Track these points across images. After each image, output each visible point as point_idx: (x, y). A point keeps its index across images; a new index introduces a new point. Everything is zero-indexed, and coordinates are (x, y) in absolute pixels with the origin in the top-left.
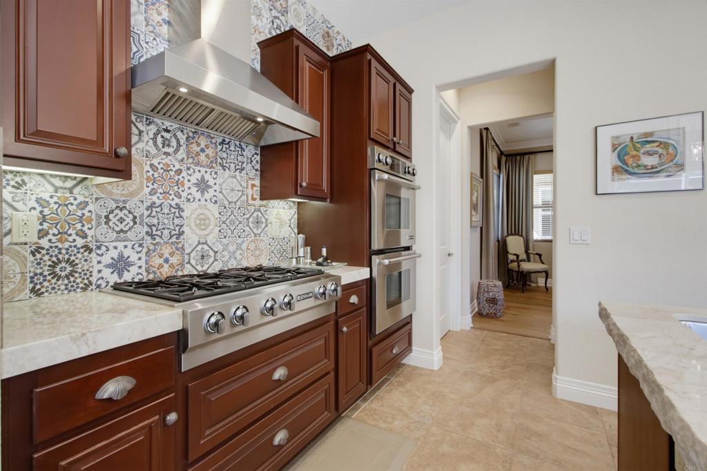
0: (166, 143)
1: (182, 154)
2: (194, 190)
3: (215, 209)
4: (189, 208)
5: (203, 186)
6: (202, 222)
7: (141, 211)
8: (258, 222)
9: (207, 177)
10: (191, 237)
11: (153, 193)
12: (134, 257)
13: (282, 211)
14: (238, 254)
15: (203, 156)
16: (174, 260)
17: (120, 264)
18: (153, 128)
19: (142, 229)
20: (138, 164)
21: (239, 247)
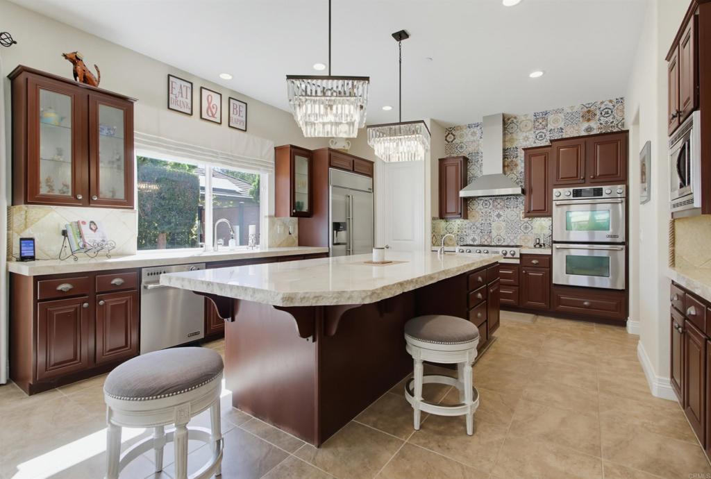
0: (486, 204)
1: (491, 206)
2: (495, 218)
3: (504, 224)
4: (493, 224)
5: (499, 216)
6: (499, 228)
7: (479, 225)
8: (526, 228)
9: (501, 213)
10: (494, 233)
11: (482, 220)
12: (477, 238)
13: (543, 222)
14: (515, 240)
15: (499, 206)
16: (489, 240)
17: (474, 240)
18: (482, 201)
19: (479, 231)
20: (478, 212)
21: (515, 238)
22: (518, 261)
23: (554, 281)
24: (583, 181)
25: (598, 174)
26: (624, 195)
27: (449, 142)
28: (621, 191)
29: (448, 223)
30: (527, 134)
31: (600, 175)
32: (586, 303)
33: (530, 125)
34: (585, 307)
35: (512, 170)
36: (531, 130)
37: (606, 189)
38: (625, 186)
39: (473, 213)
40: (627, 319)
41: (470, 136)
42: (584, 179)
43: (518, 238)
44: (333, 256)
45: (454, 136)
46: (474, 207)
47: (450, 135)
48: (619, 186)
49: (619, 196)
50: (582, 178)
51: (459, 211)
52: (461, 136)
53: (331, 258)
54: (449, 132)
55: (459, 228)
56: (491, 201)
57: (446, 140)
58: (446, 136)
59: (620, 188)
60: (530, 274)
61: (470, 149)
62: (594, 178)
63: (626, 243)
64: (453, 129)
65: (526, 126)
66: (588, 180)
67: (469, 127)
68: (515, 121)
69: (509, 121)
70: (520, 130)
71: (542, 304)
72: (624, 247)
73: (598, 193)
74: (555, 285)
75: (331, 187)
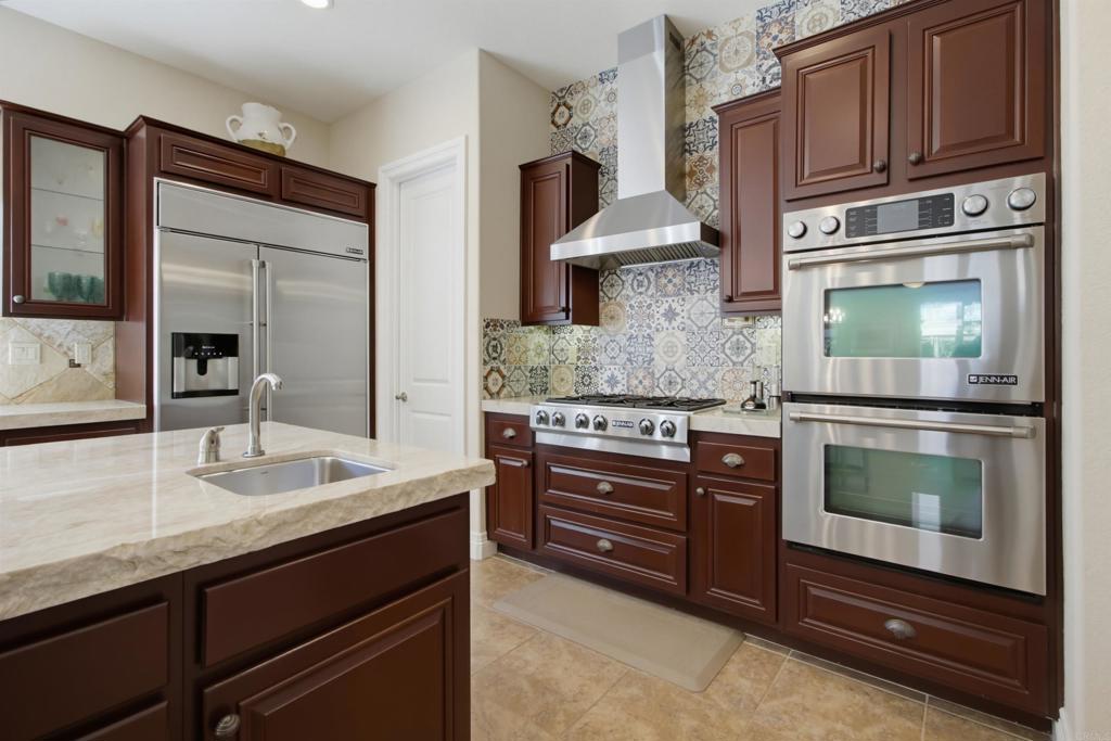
0: (640, 284)
1: (652, 290)
2: (662, 320)
3: (682, 336)
4: (658, 339)
5: (670, 315)
6: (670, 349)
7: (623, 343)
8: (738, 348)
9: (675, 305)
10: (660, 364)
11: (631, 327)
12: (620, 377)
14: (709, 385)
15: (670, 286)
16: (646, 383)
17: (612, 381)
18: (631, 276)
19: (624, 356)
20: (620, 305)
21: (711, 376)
22: (684, 455)
23: (788, 534)
24: (882, 179)
25: (936, 147)
26: (1039, 213)
27: (558, 127)
28: (1029, 197)
29: (557, 336)
30: (741, 76)
31: (943, 149)
32: (894, 625)
33: (749, 47)
34: (891, 637)
35: (701, 184)
36: (749, 62)
37: (967, 197)
38: (1043, 176)
39: (611, 307)
40: (1057, 717)
41: (603, 104)
42: (885, 168)
43: (718, 376)
44: (163, 428)
45: (569, 108)
46: (613, 293)
47: (562, 109)
48: (1018, 181)
49: (1017, 218)
50: (877, 164)
51: (563, 304)
52: (586, 107)
53: (156, 435)
54: (561, 98)
55: (579, 349)
56: (652, 275)
57: (553, 122)
58: (554, 114)
59: (1022, 189)
60: (719, 498)
61: (603, 140)
62: (920, 161)
63: (1048, 409)
64: (569, 90)
65: (737, 52)
66: (900, 171)
67: (602, 81)
68: (708, 42)
69: (695, 48)
70: (722, 66)
71: (754, 603)
72: (1041, 422)
73: (938, 213)
74: (791, 544)
75: (156, 232)
